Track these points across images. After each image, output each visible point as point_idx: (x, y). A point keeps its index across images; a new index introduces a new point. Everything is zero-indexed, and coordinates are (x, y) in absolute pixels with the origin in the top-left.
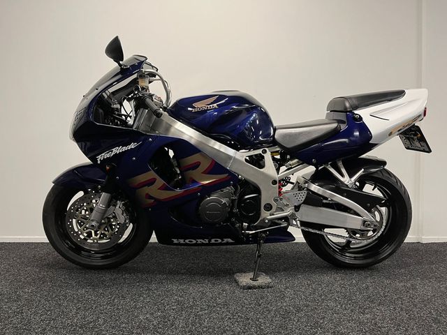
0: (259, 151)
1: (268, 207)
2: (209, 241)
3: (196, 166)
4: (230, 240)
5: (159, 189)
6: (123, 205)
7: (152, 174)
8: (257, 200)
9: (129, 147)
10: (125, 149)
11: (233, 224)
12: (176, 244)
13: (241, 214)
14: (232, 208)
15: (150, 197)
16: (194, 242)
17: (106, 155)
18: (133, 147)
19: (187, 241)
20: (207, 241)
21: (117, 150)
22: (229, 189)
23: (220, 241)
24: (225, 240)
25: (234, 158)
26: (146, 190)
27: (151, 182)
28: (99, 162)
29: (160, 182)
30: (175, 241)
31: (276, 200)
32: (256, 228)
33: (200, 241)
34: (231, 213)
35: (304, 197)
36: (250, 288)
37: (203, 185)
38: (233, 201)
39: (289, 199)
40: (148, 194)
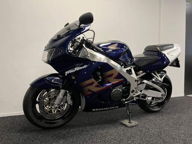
0: (130, 68)
1: (133, 91)
3: (111, 75)
6: (70, 95)
9: (84, 67)
10: (81, 68)
12: (94, 111)
15: (90, 91)
16: (103, 109)
17: (71, 71)
18: (85, 67)
20: (108, 108)
21: (77, 69)
23: (113, 108)
24: (116, 107)
25: (123, 71)
28: (66, 75)
29: (96, 83)
30: (94, 110)
31: (136, 88)
35: (145, 86)
39: (140, 87)
40: (89, 89)
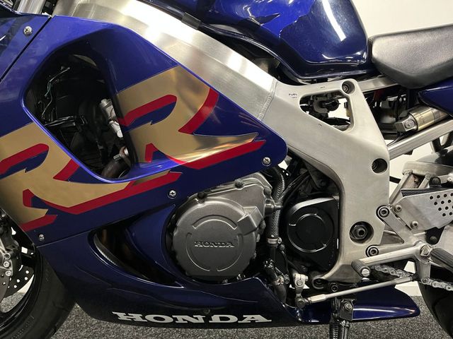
1: (363, 232)
2: (208, 318)
3: (162, 108)
4: (259, 318)
5: (58, 177)
7: (34, 134)
8: (332, 214)
11: (269, 278)
13: (290, 249)
14: (265, 234)
15: (34, 201)
19: (150, 318)
20: (200, 319)
22: (256, 181)
23: (233, 319)
24: (248, 318)
25: (273, 100)
26: (24, 180)
27: (33, 158)
29: (59, 157)
30: (122, 316)
31: (382, 213)
32: (326, 287)
33: (180, 318)
34: (263, 246)
38: (269, 214)
39: (417, 210)
40: (27, 194)
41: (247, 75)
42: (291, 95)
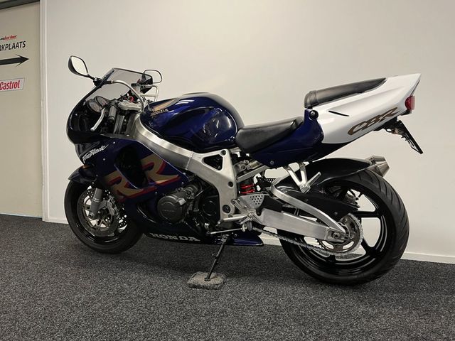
0: (218, 152)
1: (227, 209)
2: (178, 238)
3: (151, 166)
4: (195, 239)
5: (125, 187)
6: (114, 199)
7: (118, 173)
9: (100, 150)
14: (193, 208)
15: (120, 194)
17: (87, 156)
18: (103, 150)
19: (161, 236)
20: (176, 237)
21: (93, 152)
23: (187, 239)
25: (191, 160)
26: (117, 187)
27: (118, 181)
28: (84, 162)
29: (125, 181)
30: (153, 235)
31: (233, 203)
34: (192, 212)
35: (262, 201)
36: (204, 287)
37: (158, 185)
41: (176, 151)
42: (199, 157)
